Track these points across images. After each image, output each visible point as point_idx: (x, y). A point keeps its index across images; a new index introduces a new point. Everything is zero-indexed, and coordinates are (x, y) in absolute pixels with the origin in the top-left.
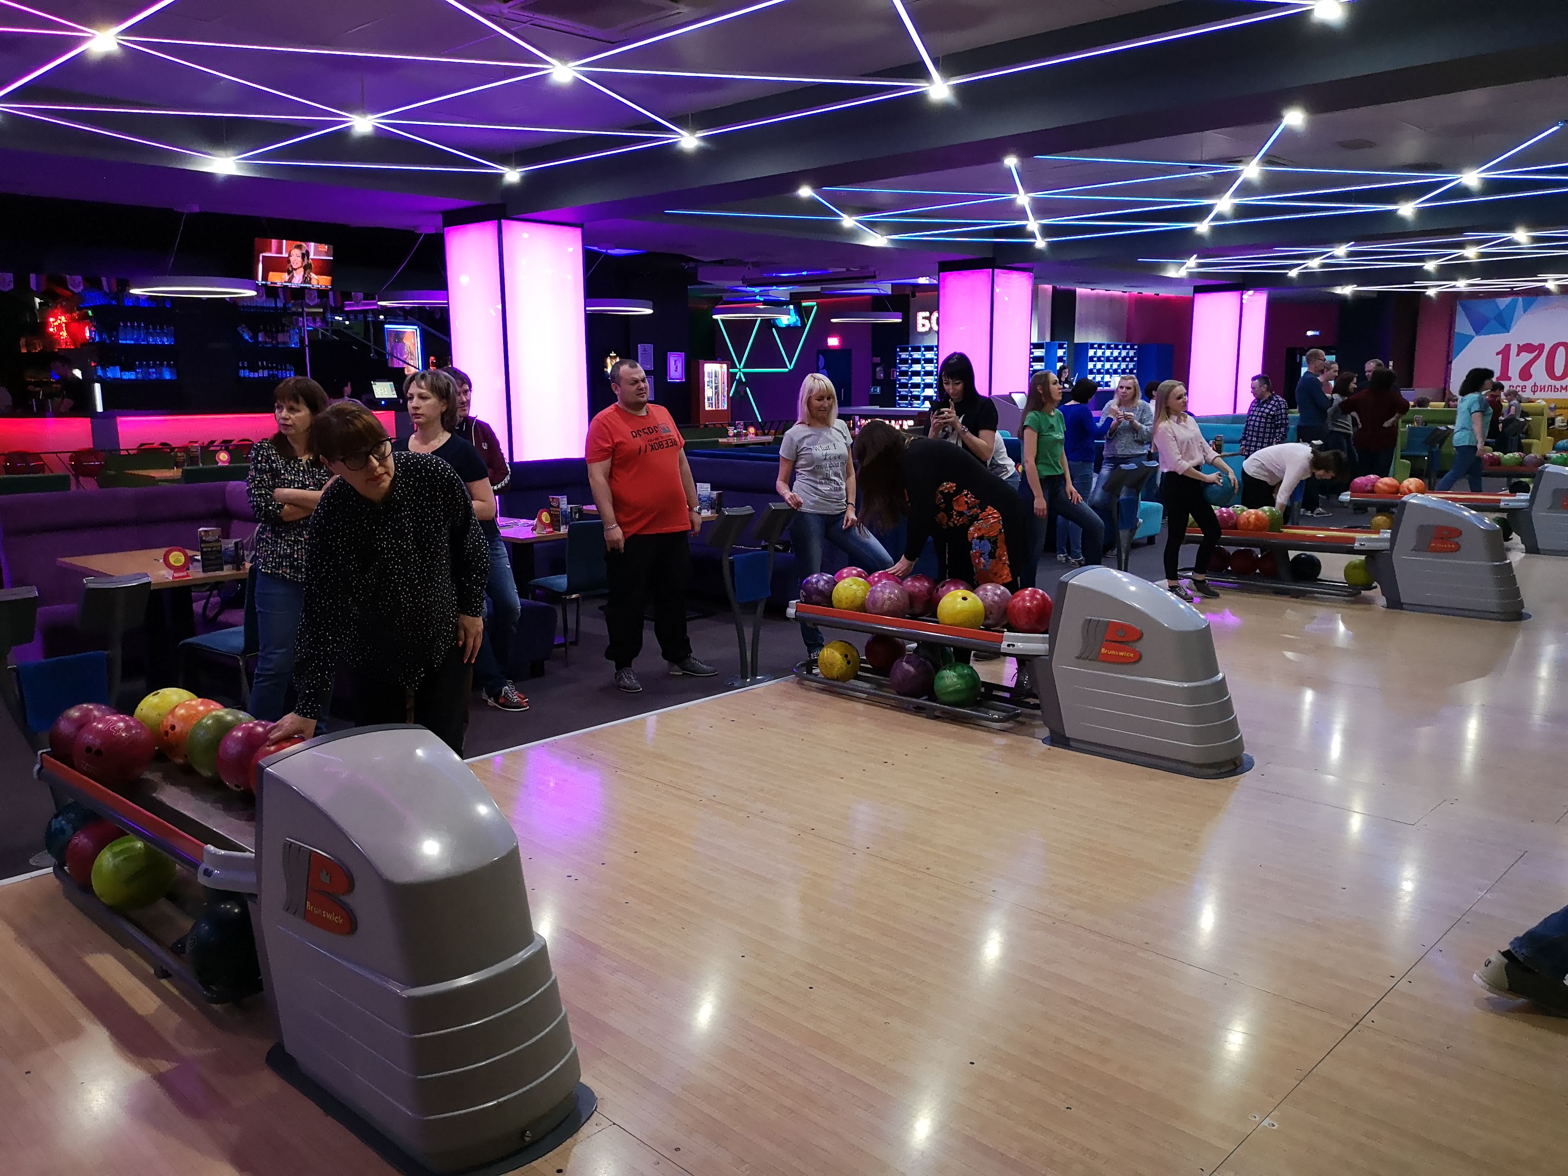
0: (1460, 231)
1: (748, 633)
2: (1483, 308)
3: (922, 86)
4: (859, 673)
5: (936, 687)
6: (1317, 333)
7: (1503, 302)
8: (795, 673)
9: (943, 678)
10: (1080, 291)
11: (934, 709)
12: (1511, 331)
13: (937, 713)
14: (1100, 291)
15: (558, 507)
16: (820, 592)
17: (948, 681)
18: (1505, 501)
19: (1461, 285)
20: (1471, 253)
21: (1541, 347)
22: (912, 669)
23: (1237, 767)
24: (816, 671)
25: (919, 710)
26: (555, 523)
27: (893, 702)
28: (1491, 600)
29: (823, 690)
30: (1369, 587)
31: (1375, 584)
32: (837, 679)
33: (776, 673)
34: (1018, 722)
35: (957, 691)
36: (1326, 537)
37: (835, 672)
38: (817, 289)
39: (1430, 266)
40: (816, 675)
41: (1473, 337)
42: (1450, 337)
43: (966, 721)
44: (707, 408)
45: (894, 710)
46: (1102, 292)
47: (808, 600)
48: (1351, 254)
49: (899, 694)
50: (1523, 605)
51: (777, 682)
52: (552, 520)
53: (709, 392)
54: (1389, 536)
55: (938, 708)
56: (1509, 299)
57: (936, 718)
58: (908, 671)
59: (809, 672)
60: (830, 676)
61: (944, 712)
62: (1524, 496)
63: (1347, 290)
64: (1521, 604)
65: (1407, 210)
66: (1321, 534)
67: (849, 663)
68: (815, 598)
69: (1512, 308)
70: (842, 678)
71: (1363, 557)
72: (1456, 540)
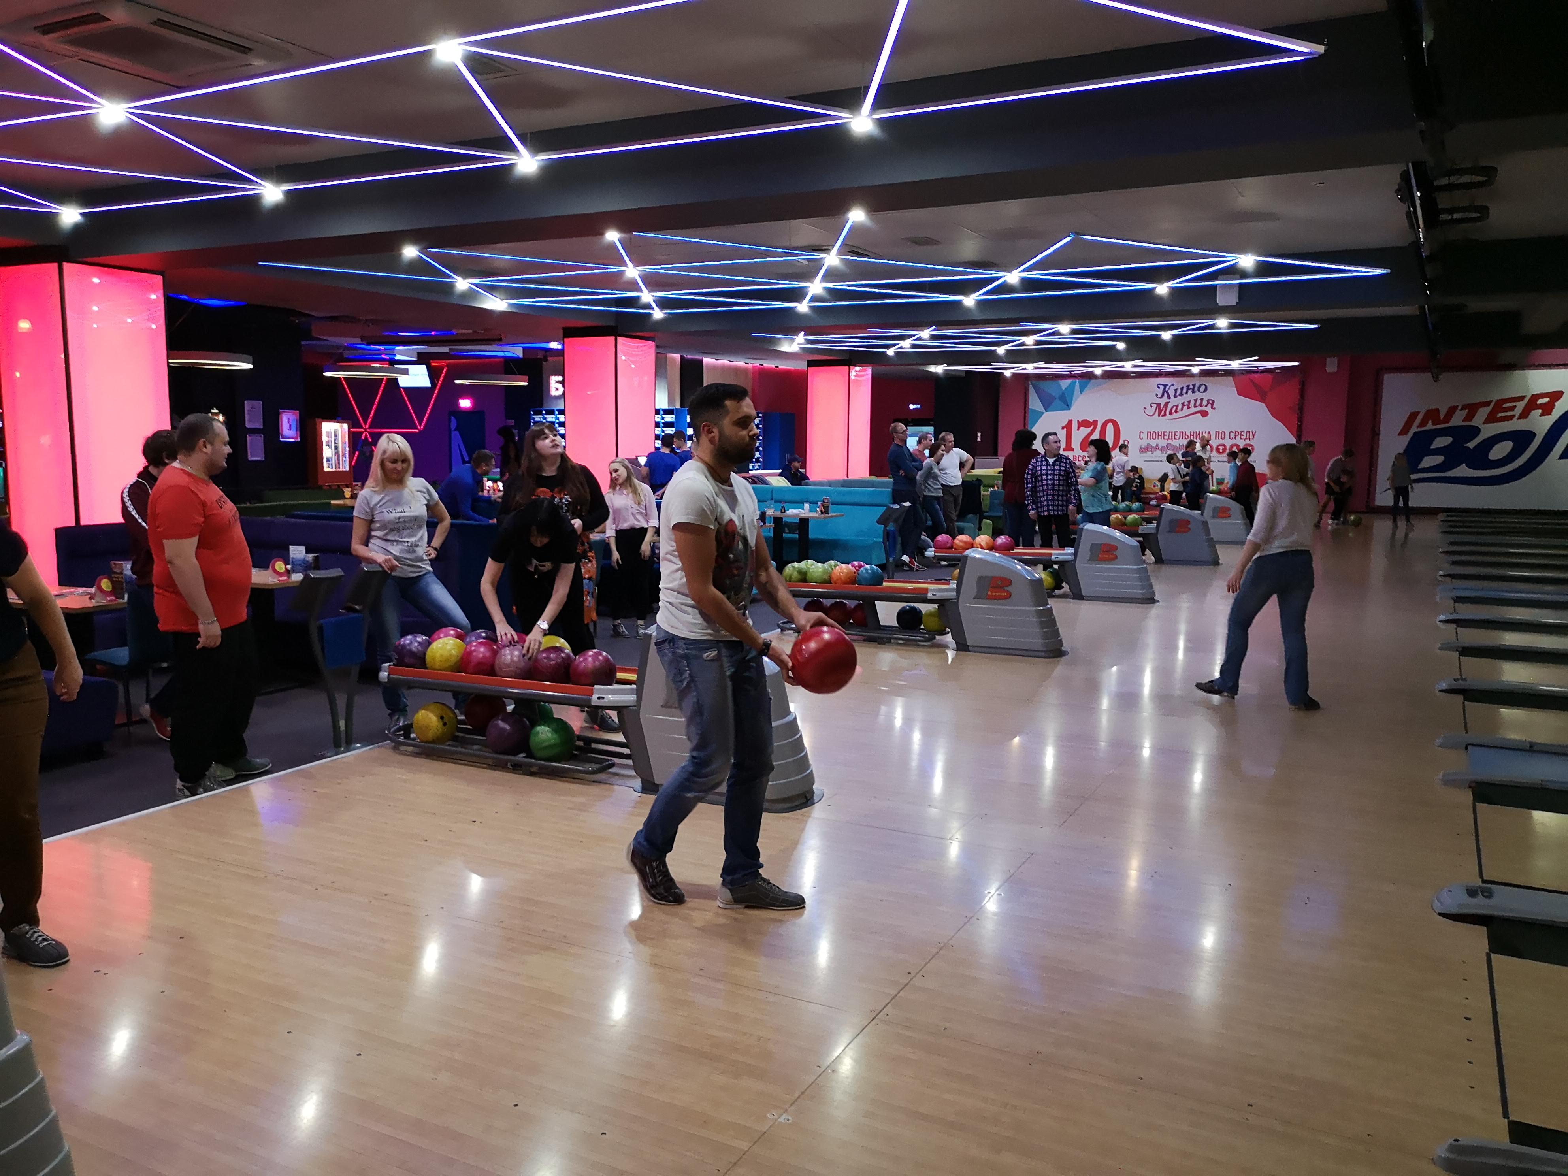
0: (1017, 321)
1: (341, 701)
2: (1049, 387)
3: (509, 158)
4: (457, 734)
5: (531, 745)
6: (919, 406)
7: (1065, 384)
8: (390, 739)
9: (538, 733)
10: (707, 361)
11: (531, 765)
12: (1073, 408)
13: (535, 769)
14: (724, 362)
15: (121, 573)
16: (412, 654)
17: (542, 736)
18: (1055, 554)
19: (1030, 368)
20: (1030, 341)
21: (1095, 423)
22: (508, 727)
23: (808, 801)
24: (413, 735)
25: (517, 768)
26: (116, 591)
27: (490, 762)
28: (1037, 641)
29: (417, 755)
30: (943, 633)
31: (948, 630)
32: (433, 742)
33: (370, 739)
34: (611, 773)
35: (550, 747)
36: (915, 589)
37: (431, 735)
38: (445, 349)
39: (1001, 350)
40: (414, 739)
41: (1043, 413)
42: (1025, 413)
43: (562, 775)
44: (326, 469)
45: (491, 769)
46: (727, 362)
47: (400, 663)
48: (933, 337)
49: (497, 753)
50: (1062, 644)
51: (370, 749)
52: (113, 587)
53: (327, 452)
54: (955, 586)
55: (536, 765)
56: (1068, 382)
57: (532, 774)
58: (504, 730)
59: (407, 736)
60: (425, 740)
61: (541, 767)
62: (1070, 550)
63: (938, 369)
64: (1061, 643)
65: (970, 301)
66: (910, 586)
67: (445, 724)
68: (407, 660)
69: (1071, 388)
70: (437, 740)
71: (936, 606)
72: (1009, 589)
